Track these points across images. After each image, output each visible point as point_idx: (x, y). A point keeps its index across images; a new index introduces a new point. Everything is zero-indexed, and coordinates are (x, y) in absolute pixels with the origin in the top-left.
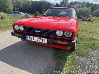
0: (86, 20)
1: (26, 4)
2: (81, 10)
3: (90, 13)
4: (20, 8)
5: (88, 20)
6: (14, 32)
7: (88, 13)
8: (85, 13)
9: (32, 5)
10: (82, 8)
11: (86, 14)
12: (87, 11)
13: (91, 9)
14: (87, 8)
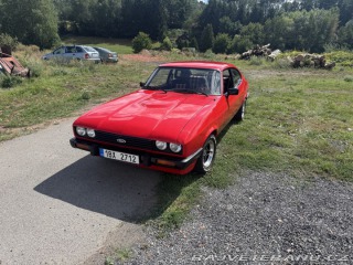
0: (307, 64)
1: (104, 6)
2: (302, 21)
3: (334, 29)
4: (81, 23)
5: (316, 64)
6: (77, 139)
7: (329, 29)
8: (317, 30)
9: (123, 9)
10: (304, 10)
11: (322, 32)
12: (325, 23)
13: (338, 15)
14: (326, 12)
